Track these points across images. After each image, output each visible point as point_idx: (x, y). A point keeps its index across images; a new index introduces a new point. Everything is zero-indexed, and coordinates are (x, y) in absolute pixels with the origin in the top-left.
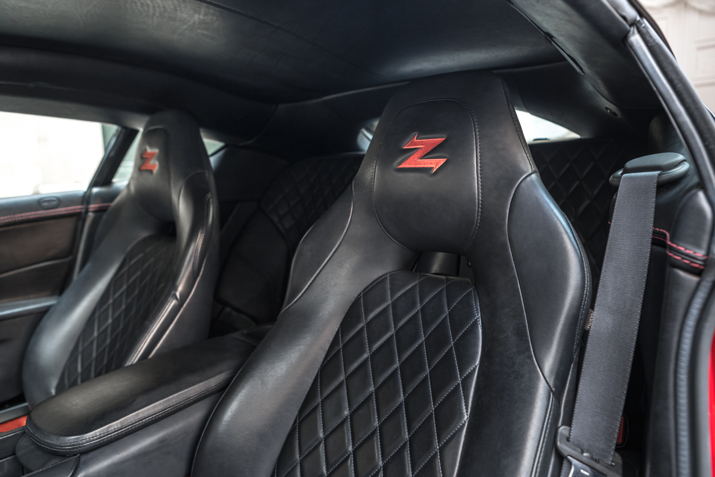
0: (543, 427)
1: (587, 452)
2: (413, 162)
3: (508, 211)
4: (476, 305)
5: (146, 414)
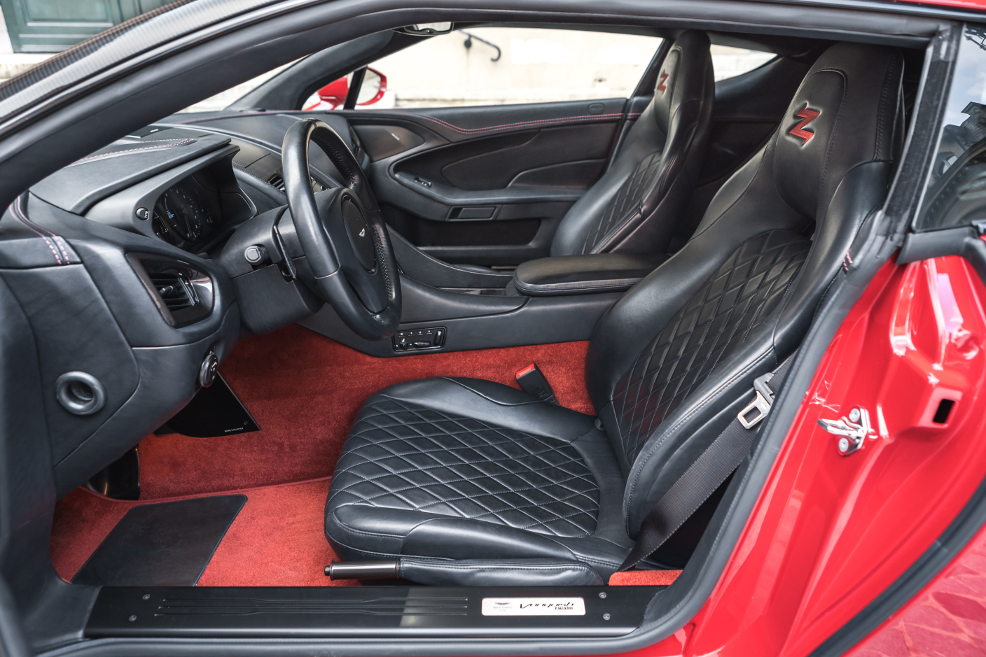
2: (797, 130)
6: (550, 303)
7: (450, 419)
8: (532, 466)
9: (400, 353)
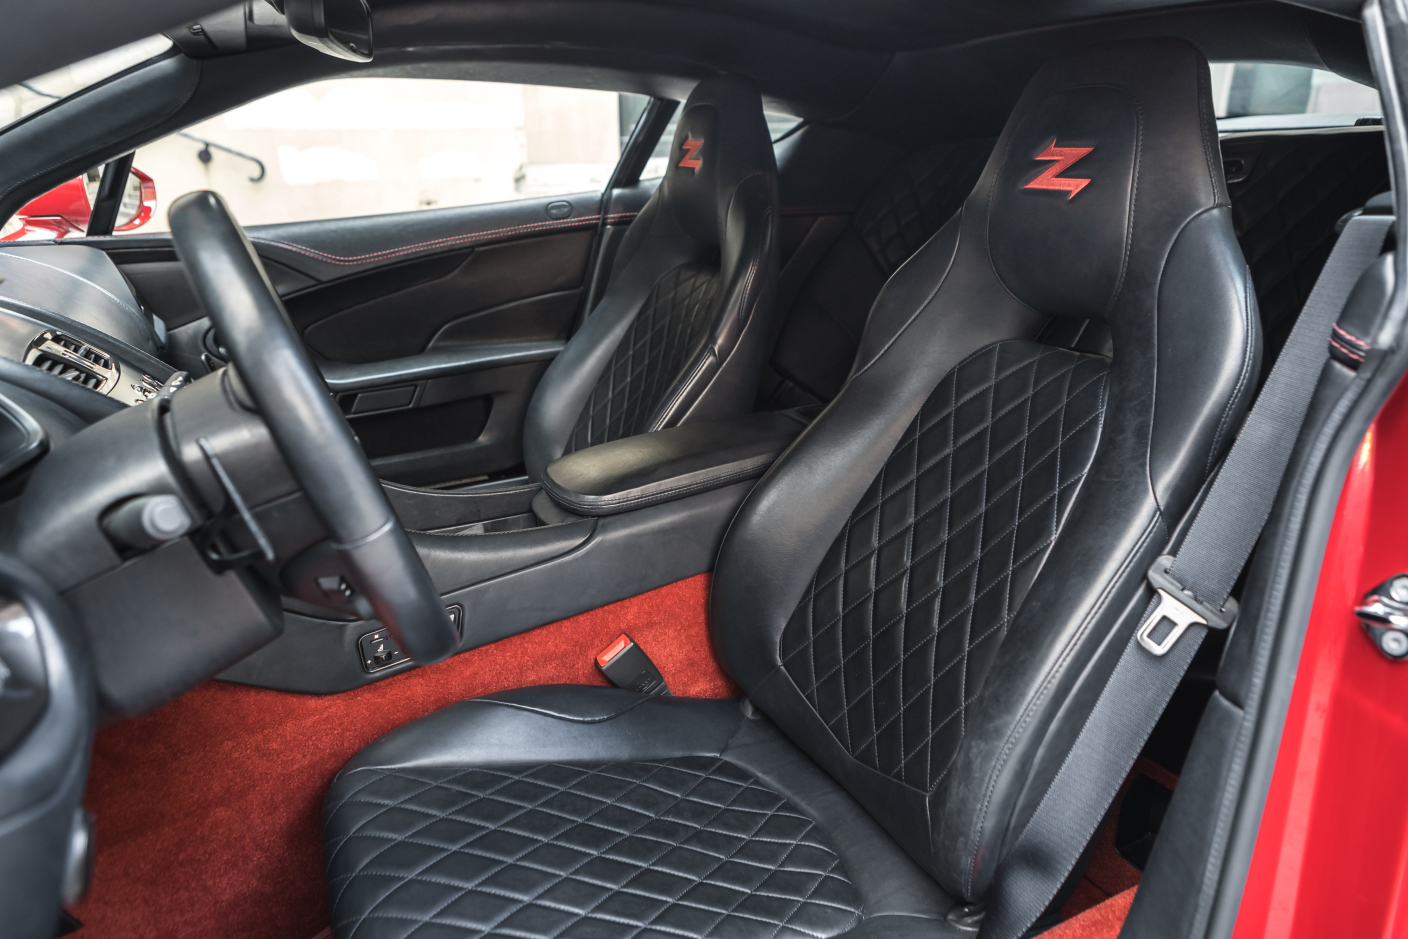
0: (1132, 549)
1: (1189, 590)
2: (1045, 181)
3: (1164, 263)
4: (1104, 396)
5: (669, 486)
6: (636, 522)
7: (516, 778)
8: (692, 819)
9: (377, 675)
